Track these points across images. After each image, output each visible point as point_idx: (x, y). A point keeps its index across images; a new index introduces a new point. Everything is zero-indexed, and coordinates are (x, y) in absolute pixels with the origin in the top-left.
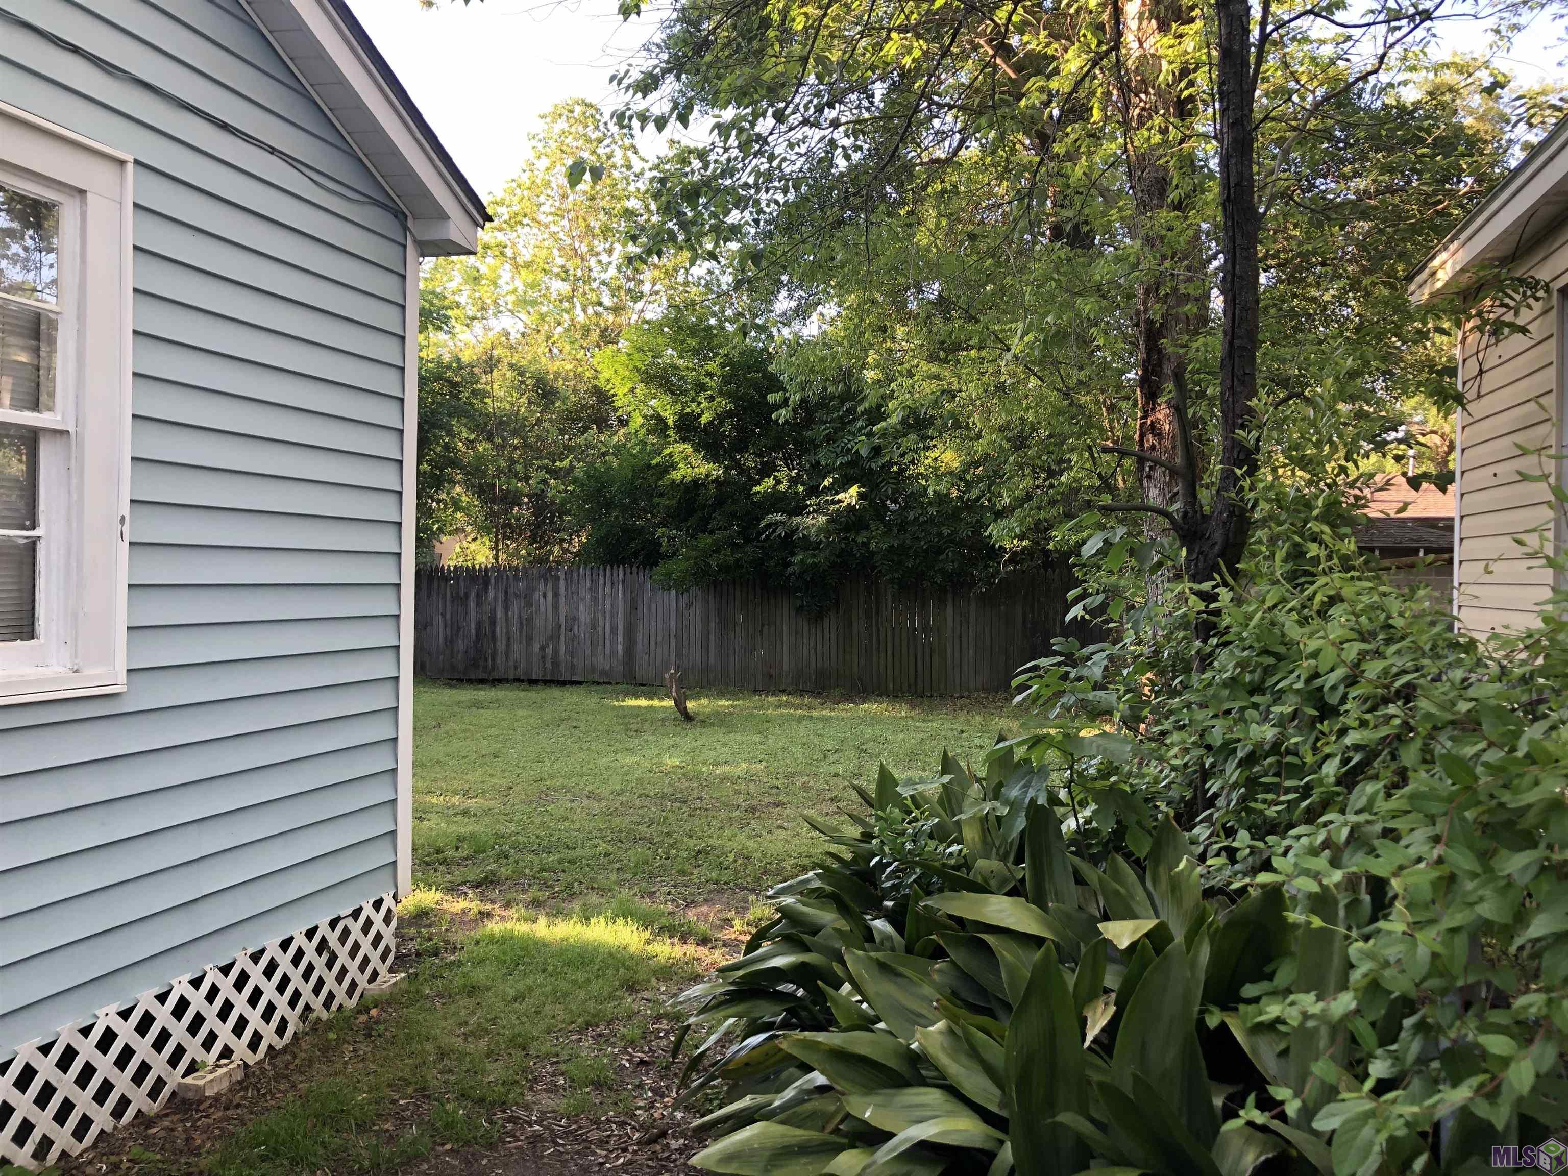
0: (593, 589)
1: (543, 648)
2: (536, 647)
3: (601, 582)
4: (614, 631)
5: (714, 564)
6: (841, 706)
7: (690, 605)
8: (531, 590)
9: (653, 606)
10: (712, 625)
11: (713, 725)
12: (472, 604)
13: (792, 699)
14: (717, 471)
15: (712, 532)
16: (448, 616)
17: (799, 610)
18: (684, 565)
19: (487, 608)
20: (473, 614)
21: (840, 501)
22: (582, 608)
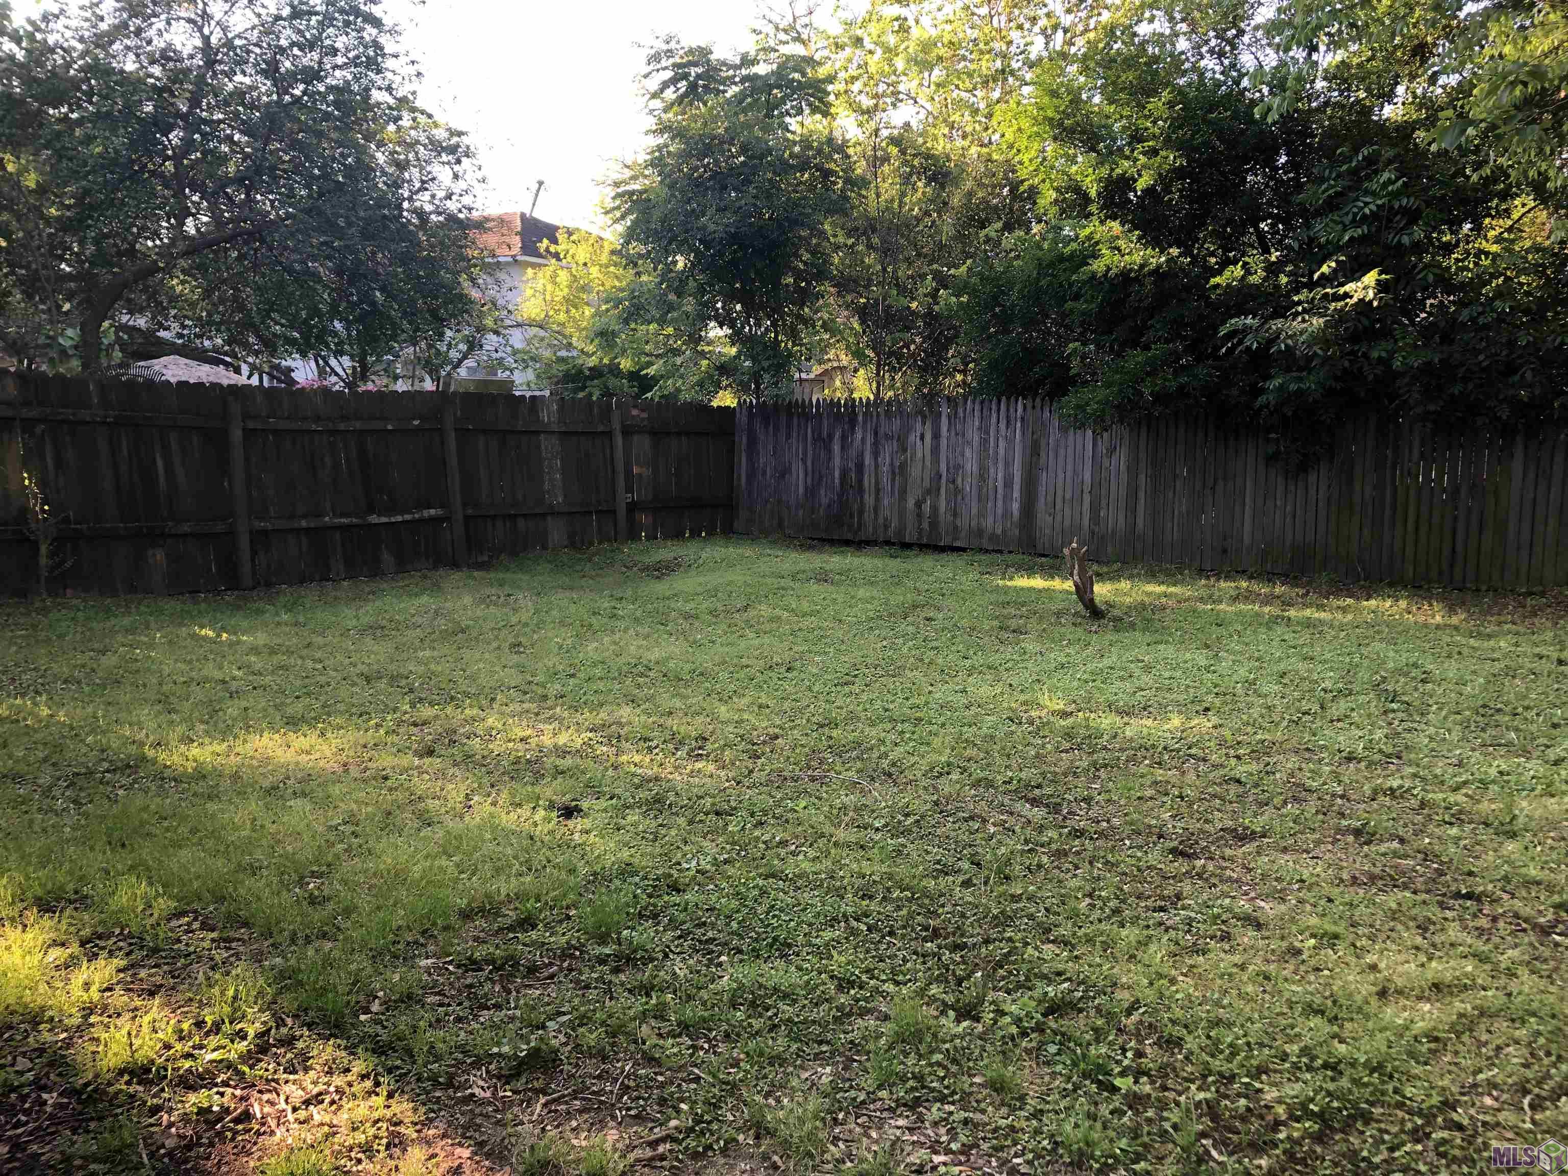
0: (984, 430)
1: (919, 504)
2: (911, 503)
3: (994, 420)
4: (1008, 484)
5: (1146, 392)
6: (1336, 603)
7: (1112, 451)
8: (907, 429)
9: (1062, 452)
10: (1142, 477)
11: (1132, 626)
12: (836, 448)
13: (1255, 587)
14: (1156, 259)
15: (1147, 348)
16: (809, 463)
17: (1271, 459)
18: (1102, 394)
19: (853, 453)
20: (837, 461)
21: (1347, 295)
22: (968, 453)
